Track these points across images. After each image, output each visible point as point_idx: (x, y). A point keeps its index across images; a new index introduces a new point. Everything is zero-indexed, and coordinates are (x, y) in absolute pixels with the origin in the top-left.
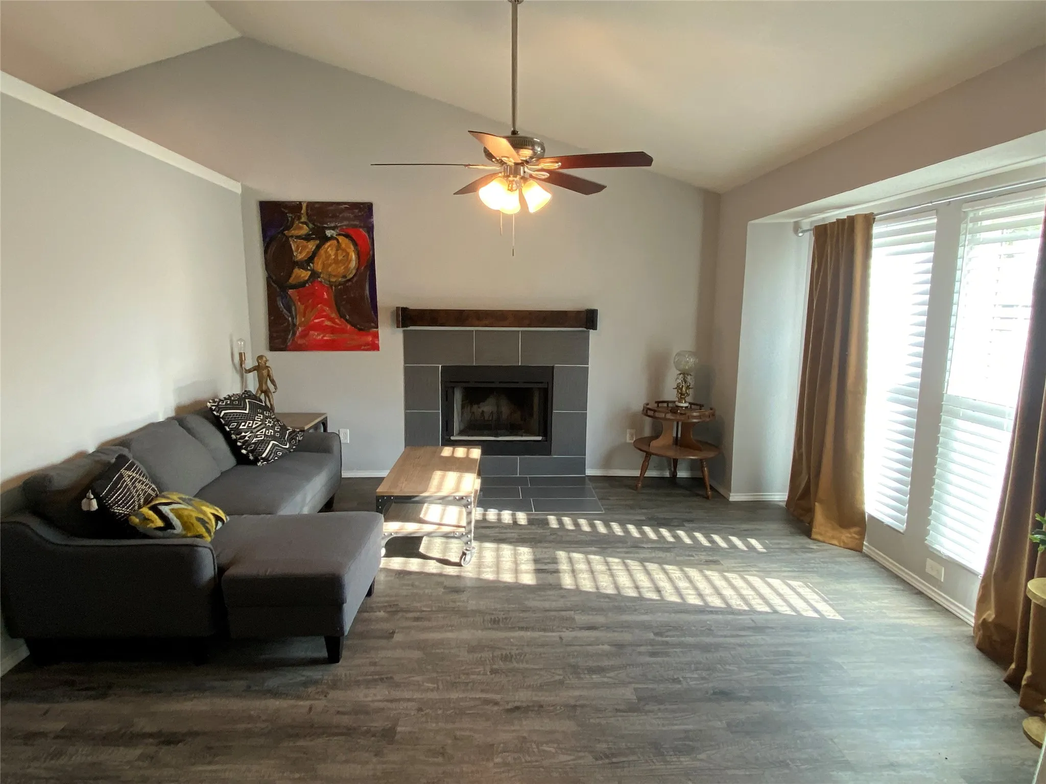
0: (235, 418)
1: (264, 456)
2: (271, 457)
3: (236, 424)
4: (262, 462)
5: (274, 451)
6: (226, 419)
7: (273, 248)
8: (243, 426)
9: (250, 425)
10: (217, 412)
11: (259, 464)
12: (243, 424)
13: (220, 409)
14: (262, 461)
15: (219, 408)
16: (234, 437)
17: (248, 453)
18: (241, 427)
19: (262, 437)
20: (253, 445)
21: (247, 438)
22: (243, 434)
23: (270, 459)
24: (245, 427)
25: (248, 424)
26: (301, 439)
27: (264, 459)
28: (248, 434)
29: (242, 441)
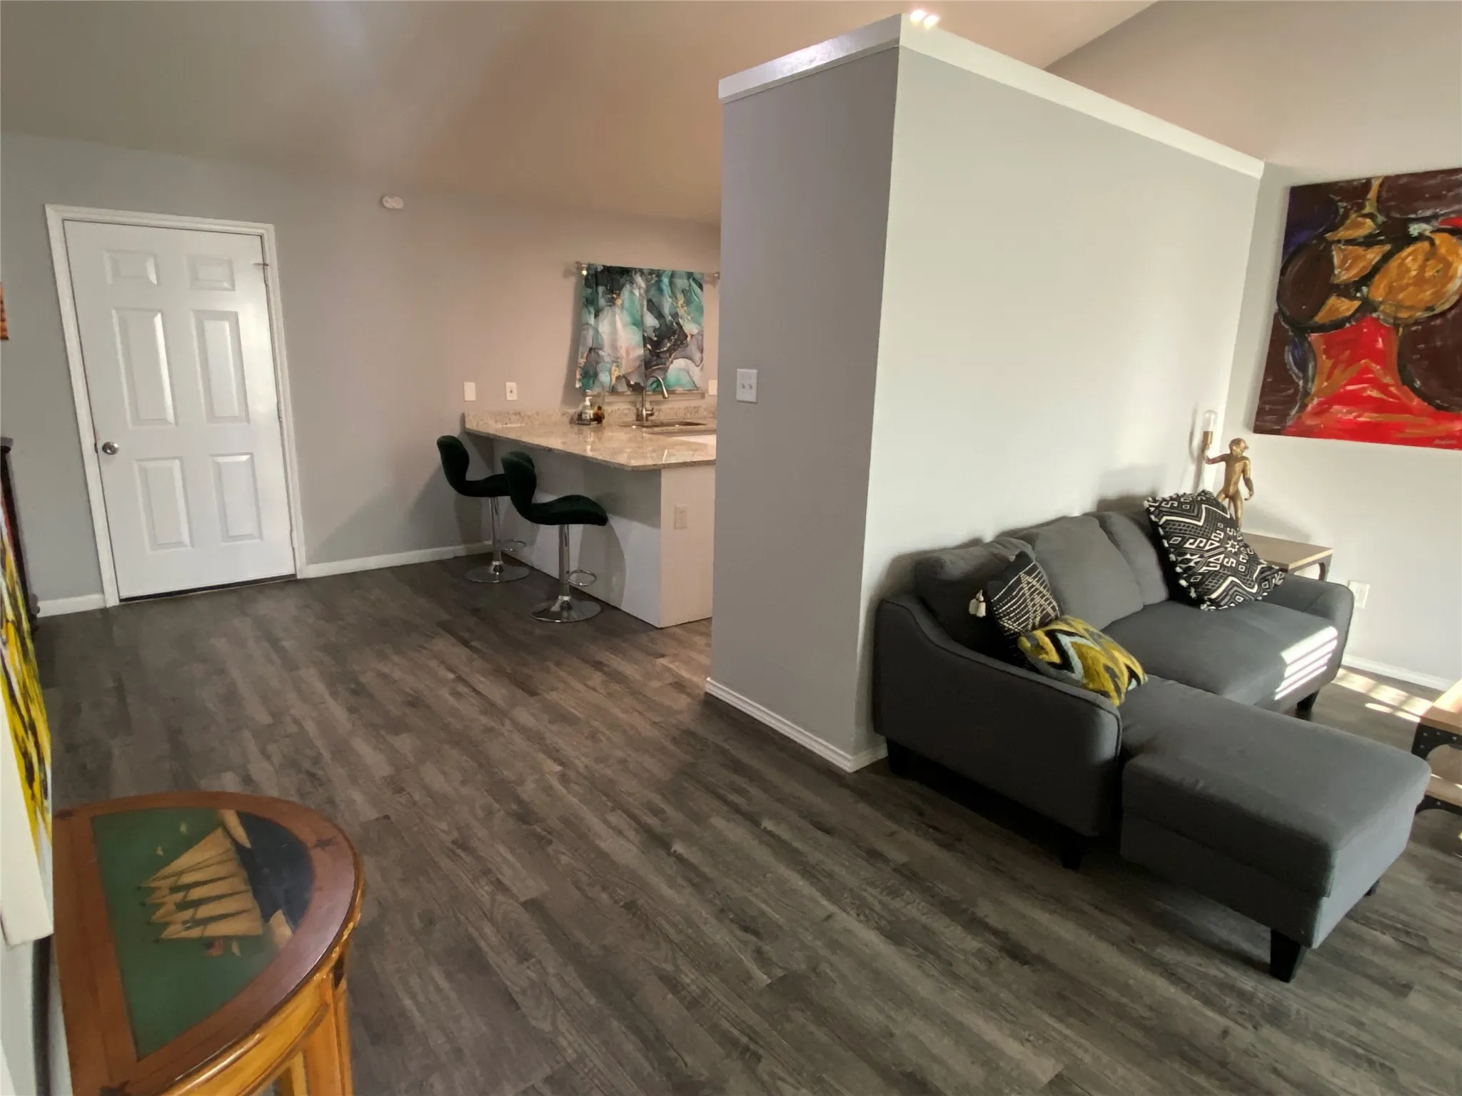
0: (1181, 530)
1: (1214, 596)
2: (1226, 600)
3: (1180, 539)
4: (1208, 606)
5: (1231, 593)
6: (1167, 530)
7: (1298, 263)
8: (1191, 544)
9: (1202, 545)
10: (1156, 517)
11: (1204, 607)
12: (1191, 541)
13: (1160, 513)
14: (1208, 603)
15: (1161, 511)
16: (1173, 557)
17: (1189, 587)
18: (1187, 545)
19: (1216, 567)
20: (1200, 577)
21: (1192, 564)
22: (1188, 556)
23: (1222, 603)
24: (1193, 547)
25: (1199, 543)
26: (1280, 583)
27: (1213, 602)
28: (1196, 558)
29: (1184, 566)
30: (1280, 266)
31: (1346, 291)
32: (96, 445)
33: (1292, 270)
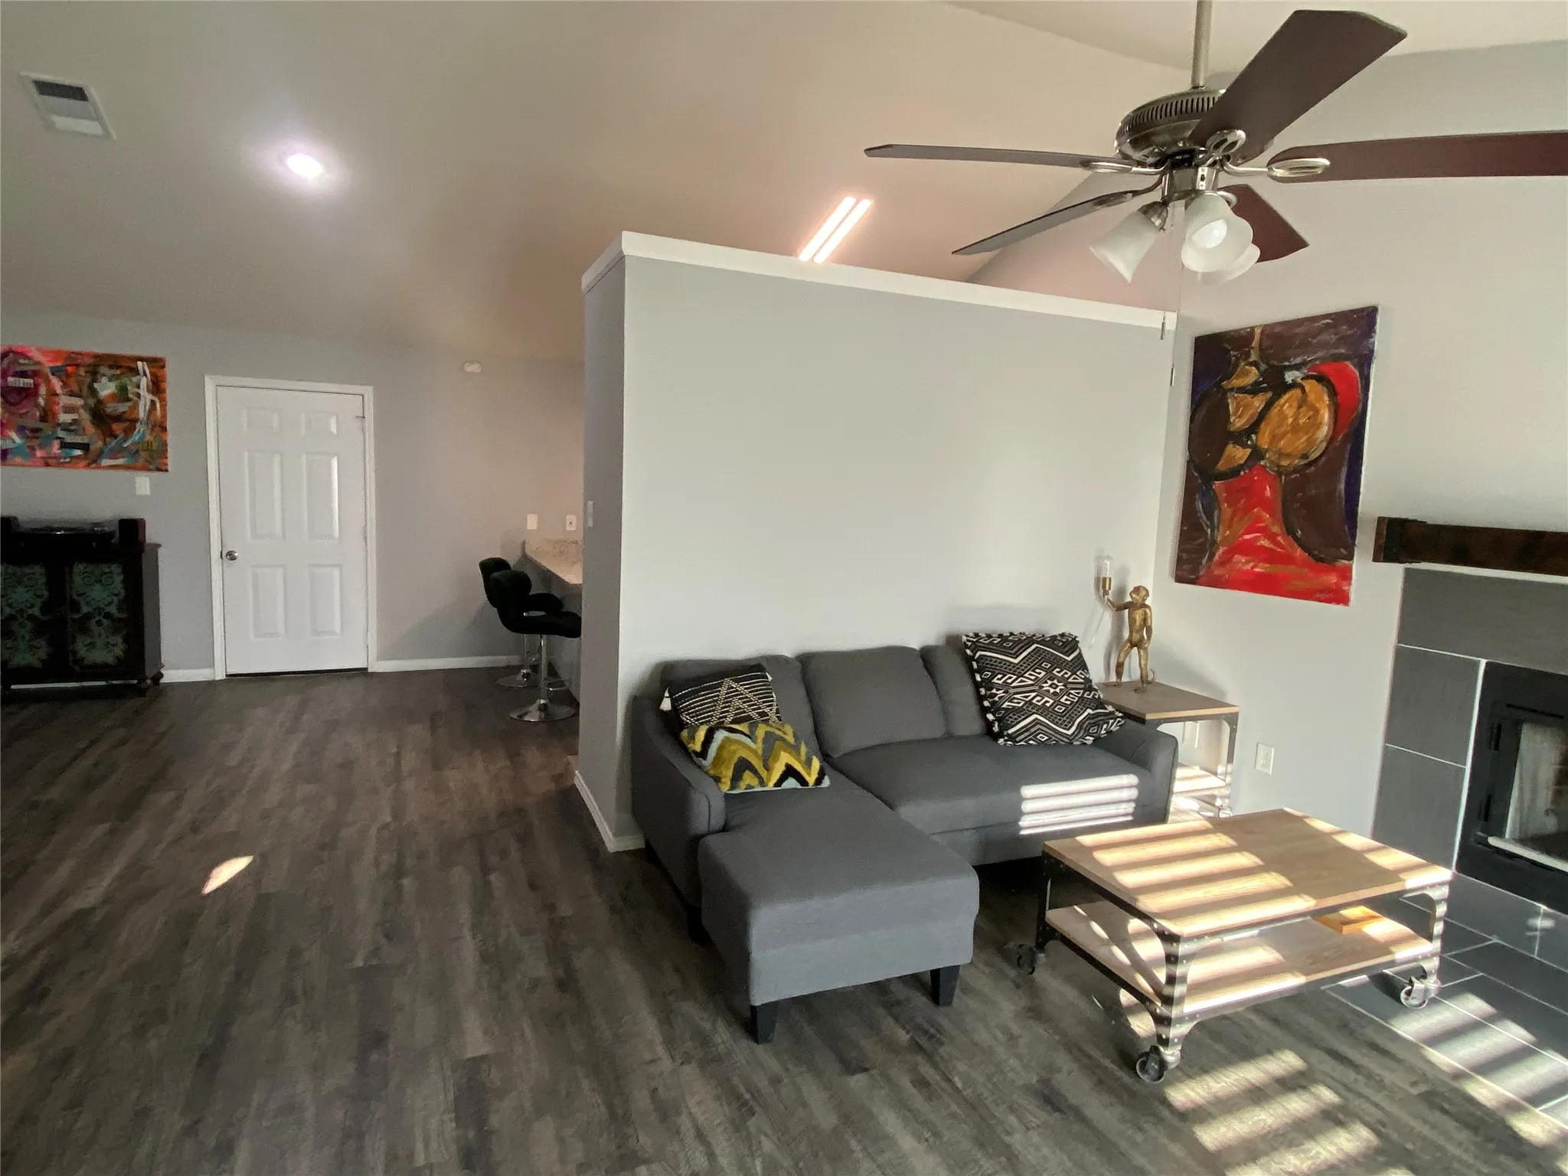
7: (1203, 409)
30: (1190, 414)
31: (1241, 437)
32: (221, 552)
33: (1199, 416)
